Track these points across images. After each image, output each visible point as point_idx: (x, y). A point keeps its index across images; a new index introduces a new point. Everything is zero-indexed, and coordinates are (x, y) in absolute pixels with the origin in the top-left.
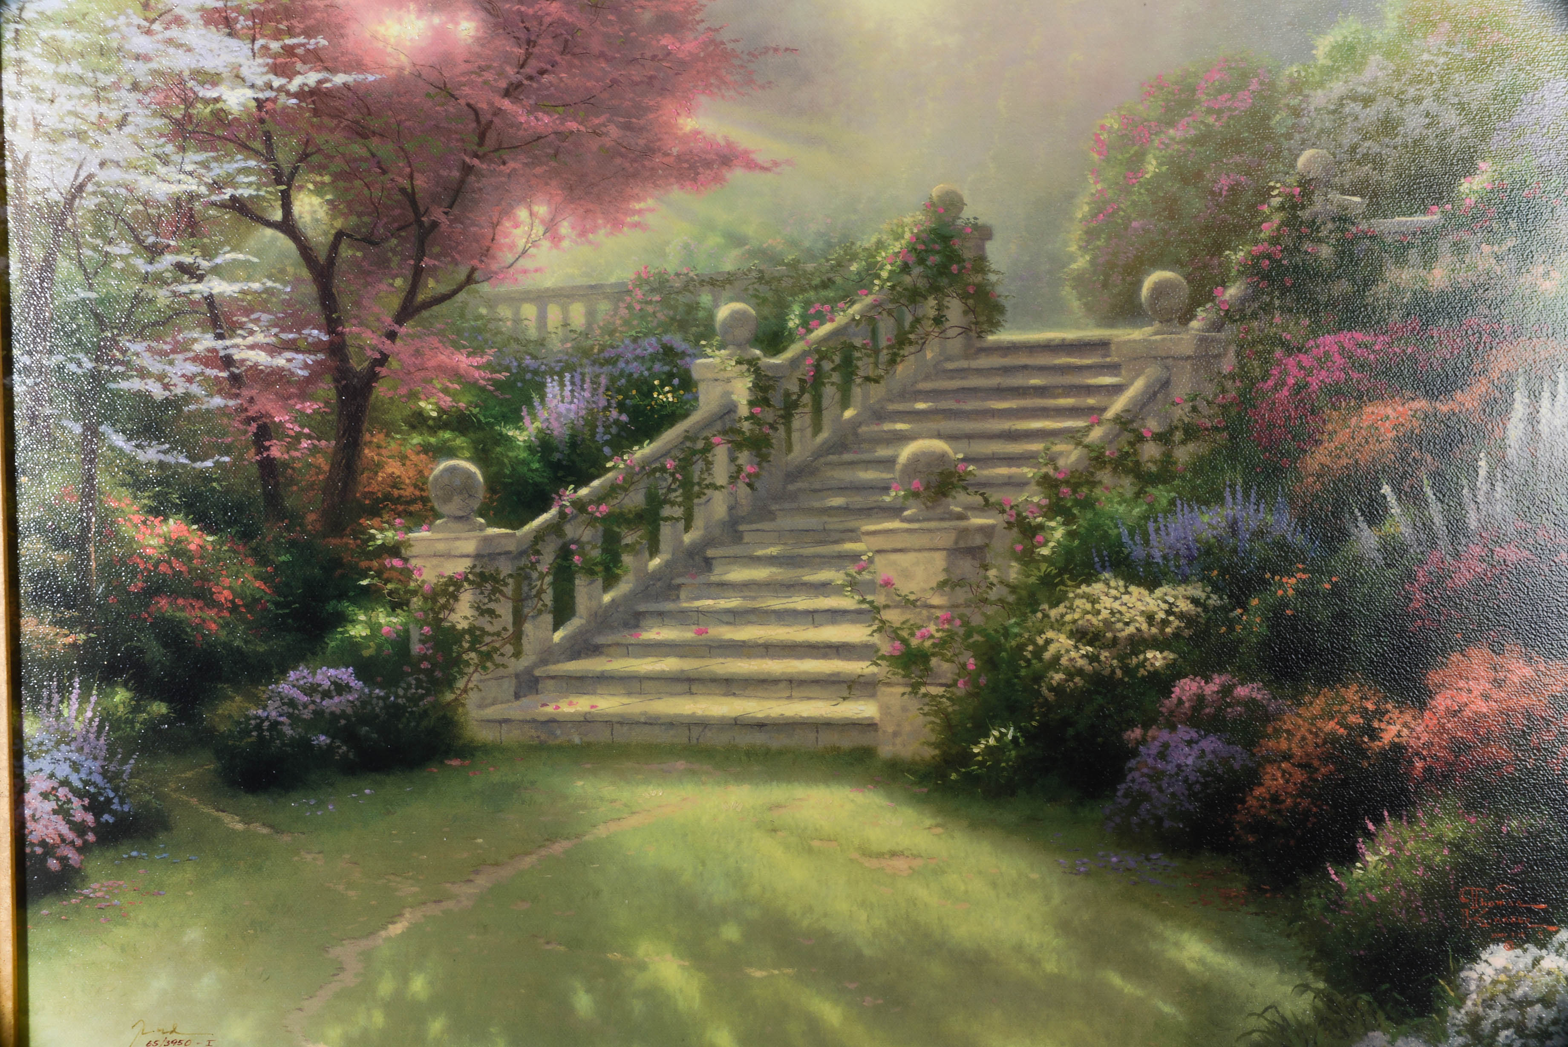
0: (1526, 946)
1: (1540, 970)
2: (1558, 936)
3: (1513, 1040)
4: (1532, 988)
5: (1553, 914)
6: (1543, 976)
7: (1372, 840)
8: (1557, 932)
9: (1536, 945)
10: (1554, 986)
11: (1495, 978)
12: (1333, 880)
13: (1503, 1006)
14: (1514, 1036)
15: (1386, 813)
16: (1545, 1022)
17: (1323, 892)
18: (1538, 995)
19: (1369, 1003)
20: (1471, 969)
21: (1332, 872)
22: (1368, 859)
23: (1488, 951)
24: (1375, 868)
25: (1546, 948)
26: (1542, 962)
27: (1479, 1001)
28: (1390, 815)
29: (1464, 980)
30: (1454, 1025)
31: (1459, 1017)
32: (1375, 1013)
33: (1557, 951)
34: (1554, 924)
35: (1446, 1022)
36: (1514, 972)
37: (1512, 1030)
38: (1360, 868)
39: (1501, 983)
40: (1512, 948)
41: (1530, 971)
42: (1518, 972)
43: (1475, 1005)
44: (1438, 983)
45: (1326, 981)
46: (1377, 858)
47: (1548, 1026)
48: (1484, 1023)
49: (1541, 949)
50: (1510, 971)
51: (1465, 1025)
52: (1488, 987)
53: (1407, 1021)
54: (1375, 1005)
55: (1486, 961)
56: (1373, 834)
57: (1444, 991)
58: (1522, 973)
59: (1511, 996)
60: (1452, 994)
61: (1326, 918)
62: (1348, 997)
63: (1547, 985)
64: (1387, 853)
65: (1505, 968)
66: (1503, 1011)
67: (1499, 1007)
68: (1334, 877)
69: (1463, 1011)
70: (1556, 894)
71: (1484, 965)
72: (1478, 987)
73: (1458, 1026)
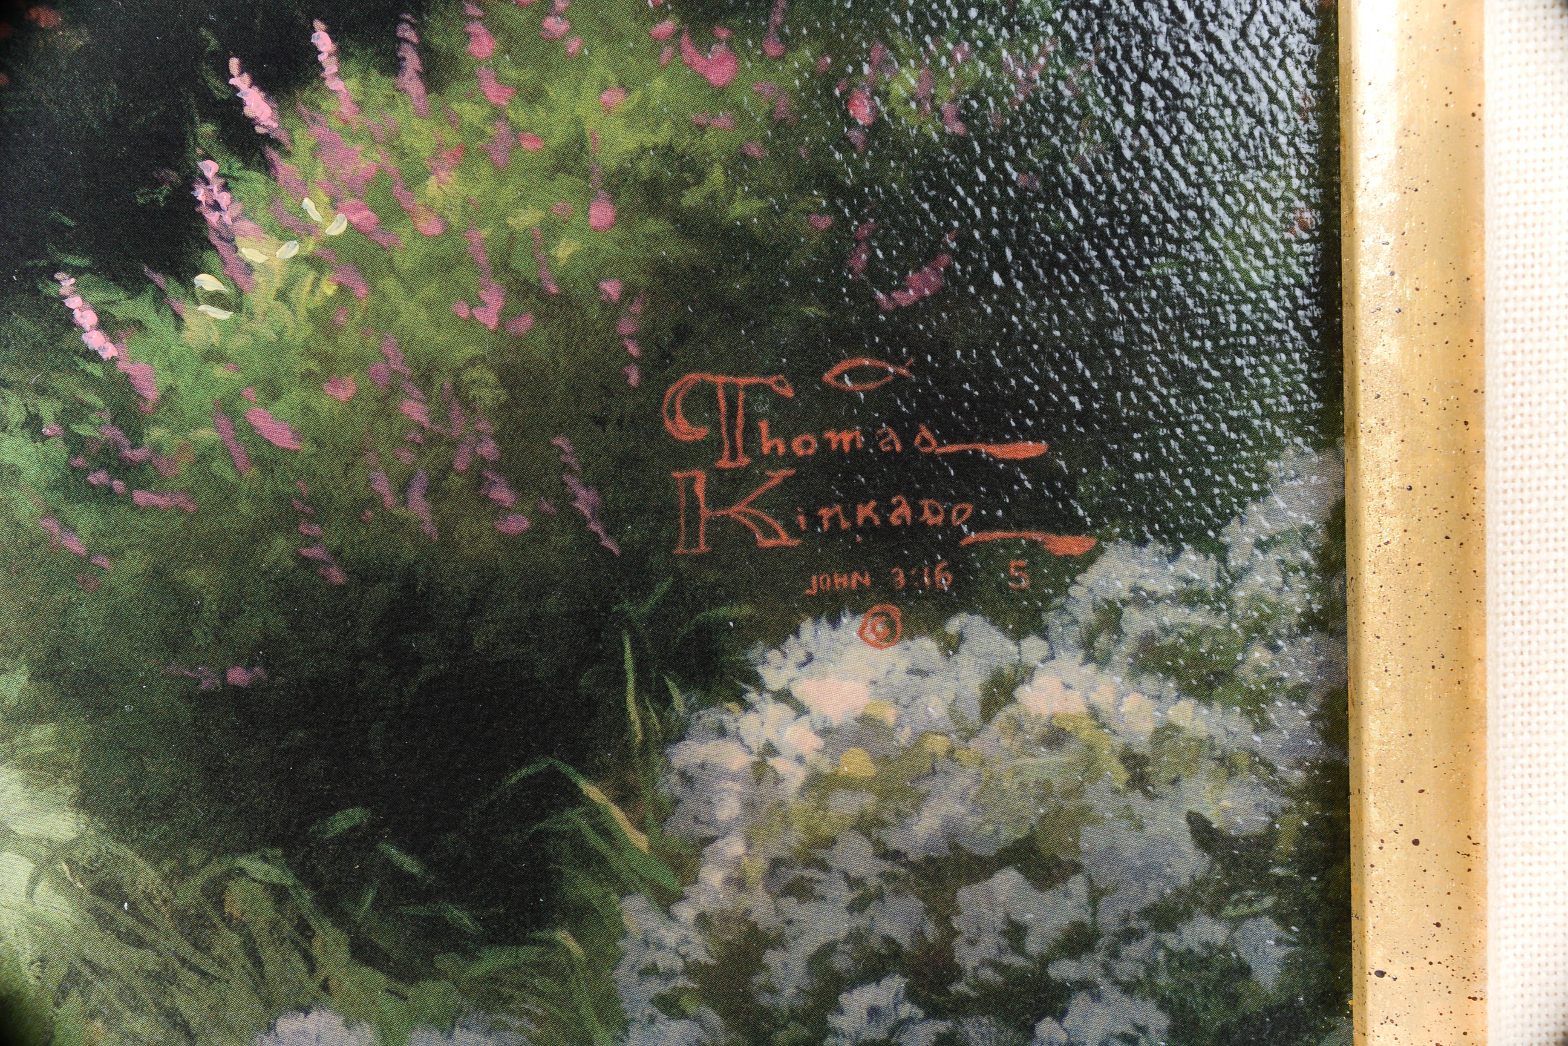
0: (954, 625)
1: (1018, 726)
2: (1092, 577)
3: (902, 1024)
4: (978, 806)
5: (1071, 483)
6: (1026, 749)
7: (267, 167)
8: (1089, 559)
9: (996, 619)
10: (1077, 791)
11: (825, 767)
12: (92, 356)
13: (854, 883)
14: (906, 1010)
15: (322, 40)
16: (1033, 945)
17: (48, 409)
18: (1009, 834)
19: (279, 894)
20: (722, 732)
21: (86, 318)
22: (250, 252)
23: (795, 649)
24: (282, 295)
25: (1043, 632)
26: (1024, 693)
27: (757, 866)
28: (342, 54)
29: (686, 778)
30: (650, 971)
31: (670, 936)
32: (304, 929)
33: (1087, 644)
34: (1075, 526)
35: (617, 960)
36: (904, 737)
37: (895, 984)
38: (215, 299)
39: (850, 784)
40: (891, 637)
41: (971, 734)
42: (920, 737)
43: (739, 883)
44: (575, 797)
45: (83, 803)
46: (290, 249)
47: (1045, 961)
48: (772, 958)
49: (1018, 636)
50: (888, 733)
51: (692, 970)
52: (794, 803)
53: (445, 961)
54: (306, 898)
55: (784, 696)
56: (268, 140)
57: (607, 832)
58: (938, 744)
59: (894, 840)
60: (640, 841)
61: (69, 527)
62: (184, 872)
63: (1045, 789)
64: (337, 227)
65: (865, 720)
66: (856, 907)
67: (845, 895)
68: (95, 340)
69: (686, 912)
70: (1085, 392)
71: (774, 711)
72: (750, 806)
73: (670, 975)
